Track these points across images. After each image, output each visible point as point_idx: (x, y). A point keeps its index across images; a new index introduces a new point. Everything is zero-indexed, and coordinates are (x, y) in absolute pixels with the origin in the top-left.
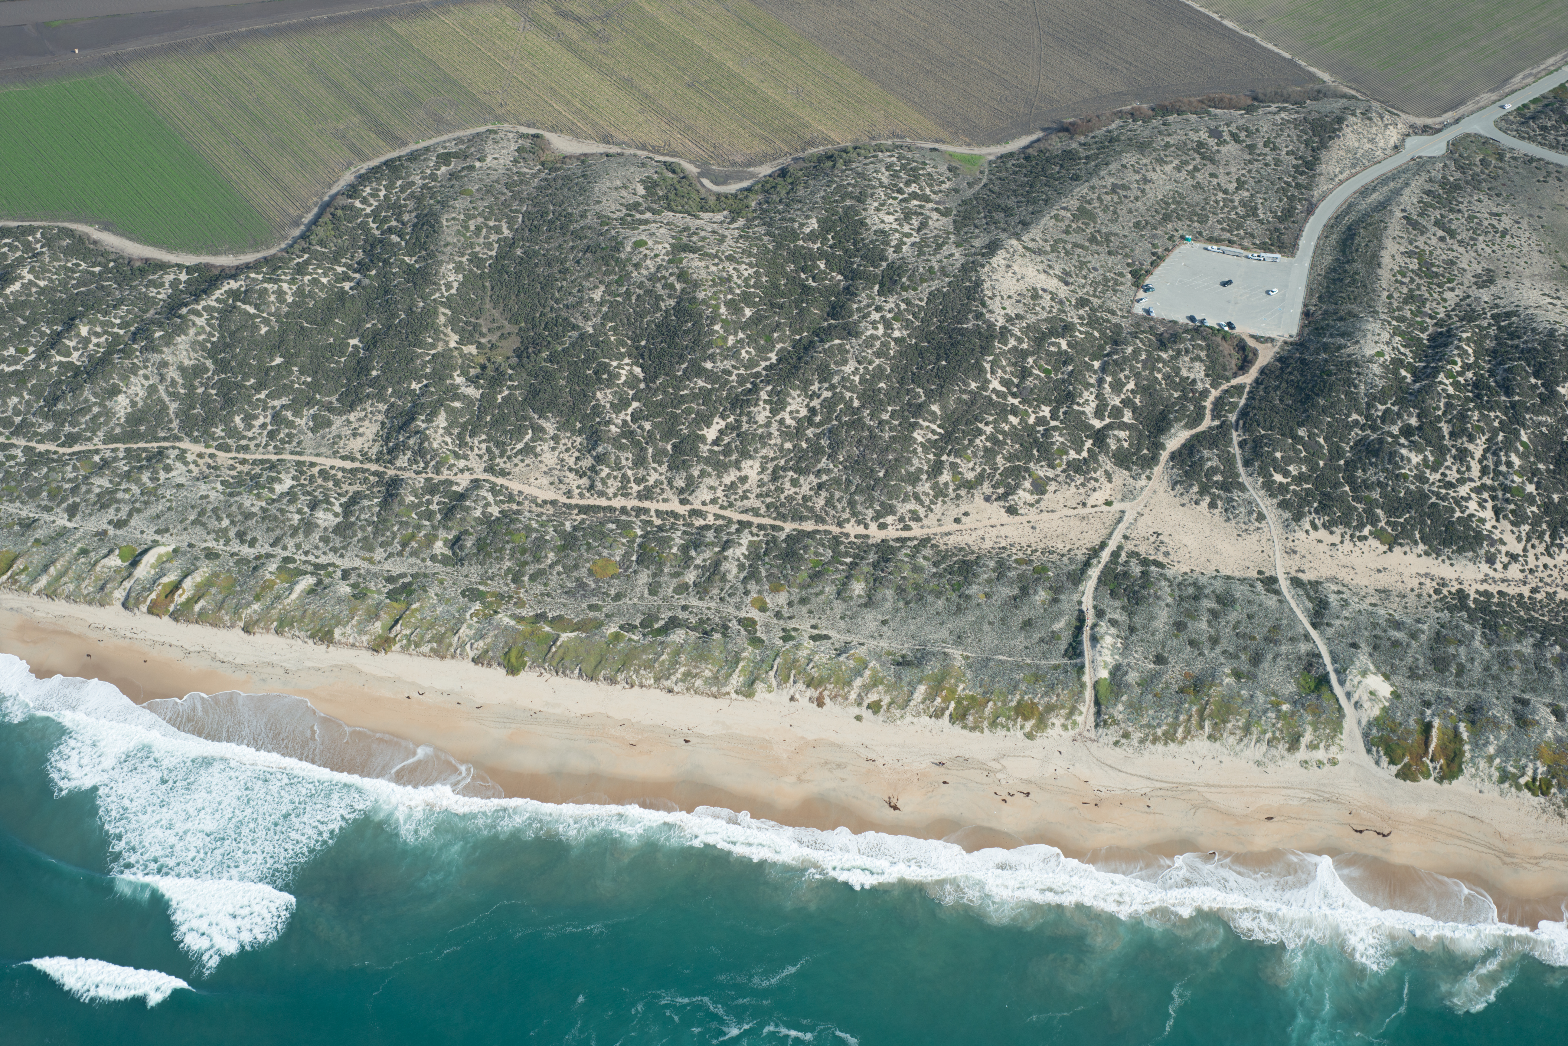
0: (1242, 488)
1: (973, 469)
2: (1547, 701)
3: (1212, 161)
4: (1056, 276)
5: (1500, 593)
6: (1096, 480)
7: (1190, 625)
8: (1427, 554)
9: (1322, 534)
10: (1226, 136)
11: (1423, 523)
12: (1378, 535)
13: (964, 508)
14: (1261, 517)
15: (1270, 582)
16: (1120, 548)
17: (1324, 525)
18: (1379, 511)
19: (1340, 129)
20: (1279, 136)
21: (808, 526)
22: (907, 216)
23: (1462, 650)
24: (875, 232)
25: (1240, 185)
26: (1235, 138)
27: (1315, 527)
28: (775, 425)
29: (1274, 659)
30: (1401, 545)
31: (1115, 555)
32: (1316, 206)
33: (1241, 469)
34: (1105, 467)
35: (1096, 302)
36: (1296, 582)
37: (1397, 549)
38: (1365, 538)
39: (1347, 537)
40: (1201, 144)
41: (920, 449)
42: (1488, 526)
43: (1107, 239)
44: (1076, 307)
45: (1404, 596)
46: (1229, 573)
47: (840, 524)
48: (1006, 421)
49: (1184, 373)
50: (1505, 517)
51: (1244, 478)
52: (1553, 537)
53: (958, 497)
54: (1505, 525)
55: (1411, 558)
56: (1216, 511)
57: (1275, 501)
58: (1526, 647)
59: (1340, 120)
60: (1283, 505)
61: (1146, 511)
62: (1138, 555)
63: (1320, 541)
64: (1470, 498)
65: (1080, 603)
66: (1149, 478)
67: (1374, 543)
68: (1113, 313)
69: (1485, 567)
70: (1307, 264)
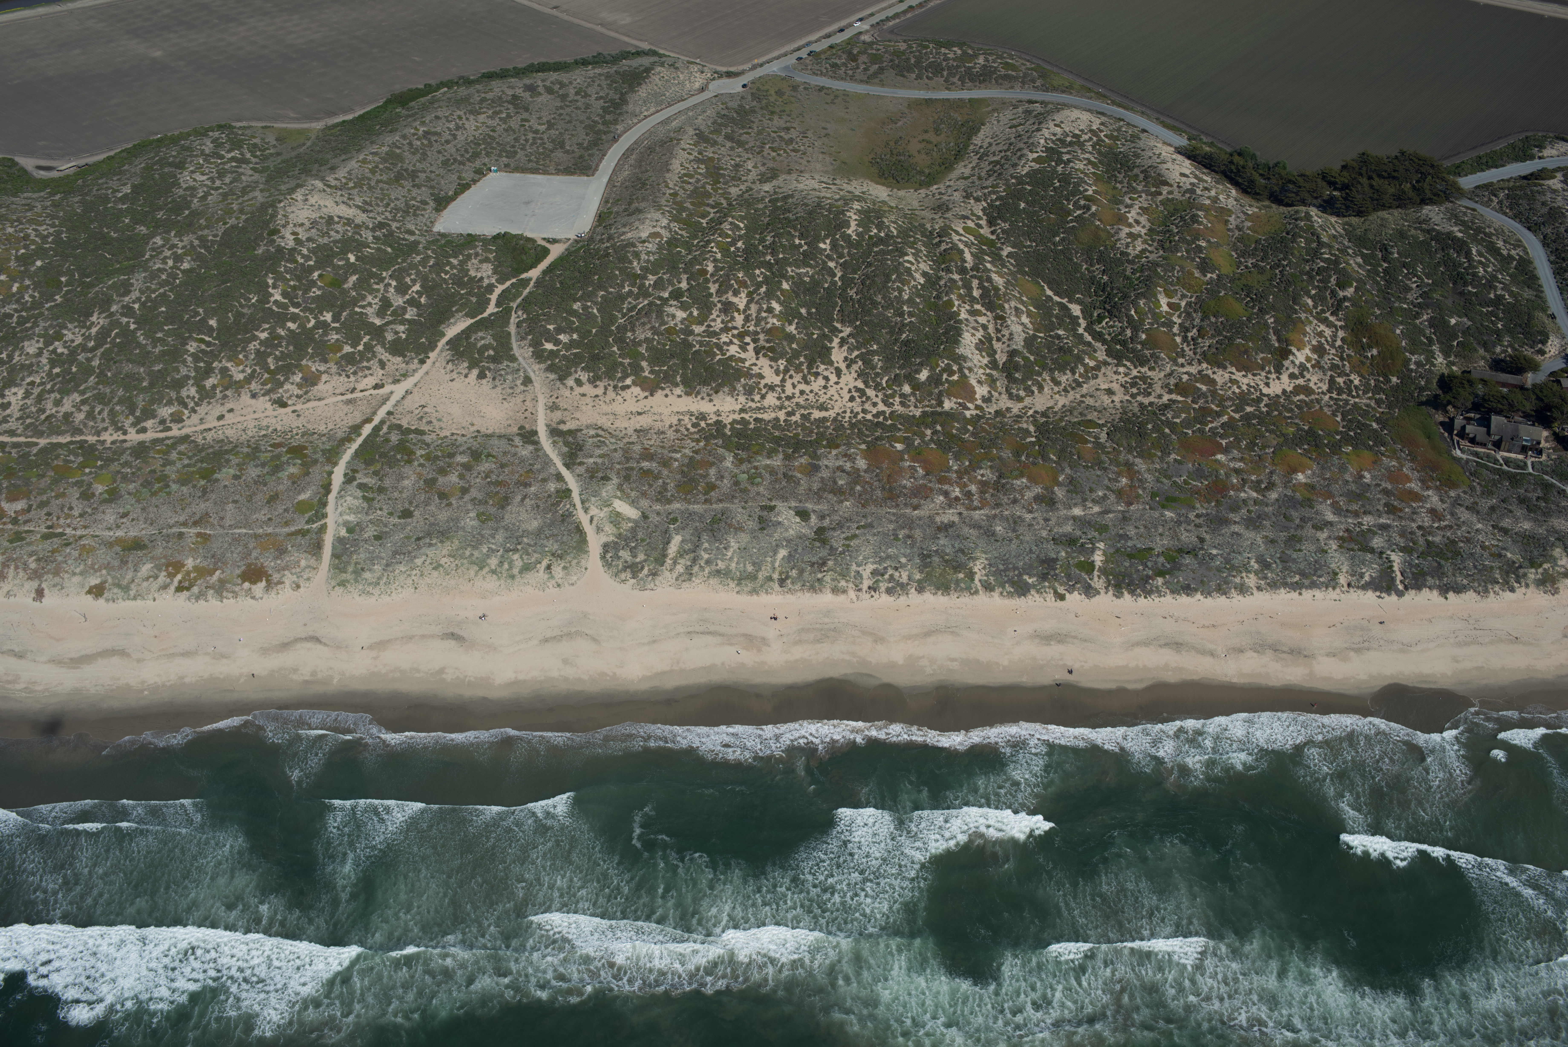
0: (513, 359)
1: (243, 371)
2: (793, 504)
3: (527, 110)
4: (358, 207)
5: (756, 420)
6: (369, 368)
7: (441, 480)
8: (688, 394)
9: (587, 388)
10: (541, 89)
11: (685, 367)
12: (642, 383)
13: (229, 406)
14: (527, 381)
15: (529, 436)
16: (382, 422)
17: (589, 380)
18: (644, 364)
19: (648, 77)
20: (589, 85)
21: (64, 439)
22: (221, 175)
23: (712, 471)
24: (186, 189)
25: (550, 125)
26: (549, 91)
27: (579, 383)
28: (46, 354)
29: (523, 500)
30: (663, 389)
31: (377, 429)
32: (620, 136)
33: (515, 345)
34: (380, 356)
35: (394, 225)
36: (554, 432)
37: (660, 394)
38: (628, 387)
39: (610, 388)
40: (515, 97)
41: (190, 359)
42: (747, 364)
43: (413, 175)
44: (373, 230)
45: (663, 433)
46: (489, 432)
47: (98, 434)
48: (283, 327)
49: (472, 273)
50: (765, 355)
51: (516, 351)
52: (810, 367)
53: (225, 397)
54: (764, 362)
55: (672, 399)
56: (484, 381)
57: (543, 366)
58: (777, 461)
59: (648, 70)
60: (550, 369)
61: (415, 390)
62: (399, 427)
63: (584, 395)
64: (731, 342)
65: (330, 473)
66: (422, 362)
67: (636, 390)
68: (412, 233)
69: (742, 399)
70: (605, 180)
